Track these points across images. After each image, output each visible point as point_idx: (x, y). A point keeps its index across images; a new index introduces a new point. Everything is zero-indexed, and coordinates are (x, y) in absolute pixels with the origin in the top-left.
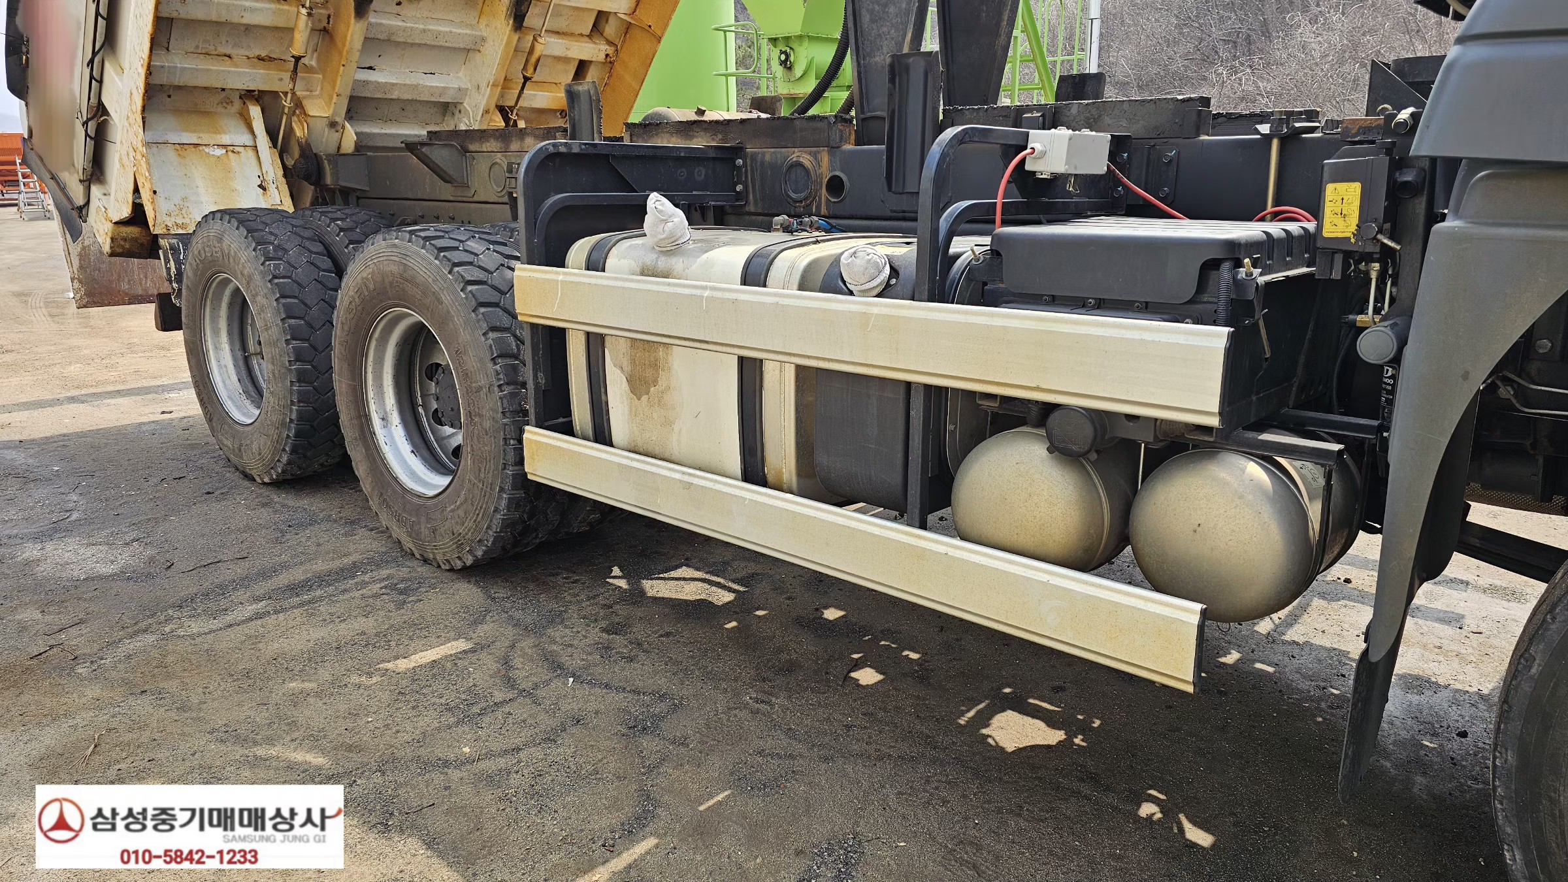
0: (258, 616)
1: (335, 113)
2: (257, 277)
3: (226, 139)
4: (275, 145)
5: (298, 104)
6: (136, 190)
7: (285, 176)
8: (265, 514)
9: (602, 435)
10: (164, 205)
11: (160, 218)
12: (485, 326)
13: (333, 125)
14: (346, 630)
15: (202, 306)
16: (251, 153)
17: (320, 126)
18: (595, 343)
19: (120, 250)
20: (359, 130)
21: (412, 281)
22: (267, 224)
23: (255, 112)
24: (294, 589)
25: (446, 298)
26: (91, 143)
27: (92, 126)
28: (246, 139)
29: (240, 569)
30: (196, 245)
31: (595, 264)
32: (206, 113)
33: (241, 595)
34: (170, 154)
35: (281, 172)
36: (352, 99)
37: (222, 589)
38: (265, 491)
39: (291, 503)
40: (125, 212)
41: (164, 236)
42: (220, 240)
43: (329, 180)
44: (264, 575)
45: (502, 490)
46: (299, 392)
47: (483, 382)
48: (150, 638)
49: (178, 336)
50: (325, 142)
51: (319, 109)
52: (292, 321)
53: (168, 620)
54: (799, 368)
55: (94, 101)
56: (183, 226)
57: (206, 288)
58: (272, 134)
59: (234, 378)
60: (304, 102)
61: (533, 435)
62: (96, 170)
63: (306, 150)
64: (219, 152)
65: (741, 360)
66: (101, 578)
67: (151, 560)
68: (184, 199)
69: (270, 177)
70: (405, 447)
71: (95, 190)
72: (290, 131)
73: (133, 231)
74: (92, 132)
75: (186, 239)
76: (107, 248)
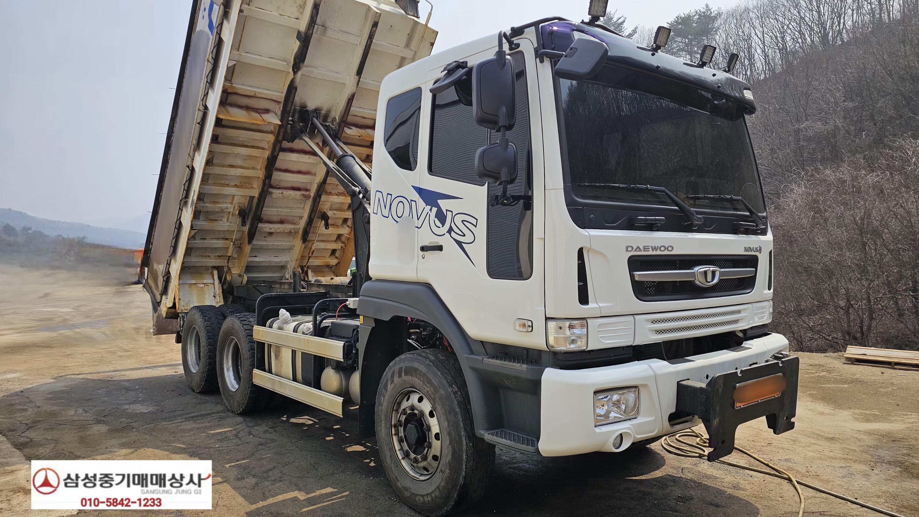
0: (181, 422)
1: (241, 272)
2: (202, 326)
3: (205, 281)
4: (221, 283)
5: (229, 269)
6: (175, 299)
7: (222, 292)
8: (194, 401)
9: (270, 372)
10: (182, 303)
11: (180, 308)
12: (248, 341)
13: (240, 276)
14: (202, 425)
15: (188, 335)
16: (212, 285)
17: (236, 277)
18: (270, 346)
19: (168, 317)
20: (248, 276)
21: (234, 329)
22: (207, 311)
23: (215, 273)
24: (193, 417)
25: (240, 334)
26: (164, 283)
27: (165, 277)
28: (211, 281)
29: (181, 412)
30: (189, 315)
31: (271, 327)
32: (201, 273)
33: (179, 418)
34: (187, 287)
35: (221, 291)
36: (247, 267)
37: (174, 417)
38: (196, 395)
39: (203, 398)
40: (171, 305)
41: (181, 313)
42: (194, 315)
43: (235, 294)
44: (187, 414)
45: (249, 388)
46: (209, 362)
47: (246, 357)
48: (152, 425)
49: (180, 345)
50: (237, 281)
51: (235, 271)
52: (209, 340)
53: (158, 422)
54: (302, 352)
55: (167, 270)
56: (187, 310)
57: (189, 330)
58: (220, 278)
59: (194, 358)
60: (231, 269)
61: (256, 371)
62: (165, 291)
63: (230, 284)
64: (202, 286)
65: (292, 350)
66: (144, 413)
67: (158, 410)
68: (189, 301)
69: (217, 293)
70: (232, 378)
71: (164, 297)
72: (226, 278)
73: (173, 310)
74: (165, 280)
75: (186, 313)
76: (164, 316)
